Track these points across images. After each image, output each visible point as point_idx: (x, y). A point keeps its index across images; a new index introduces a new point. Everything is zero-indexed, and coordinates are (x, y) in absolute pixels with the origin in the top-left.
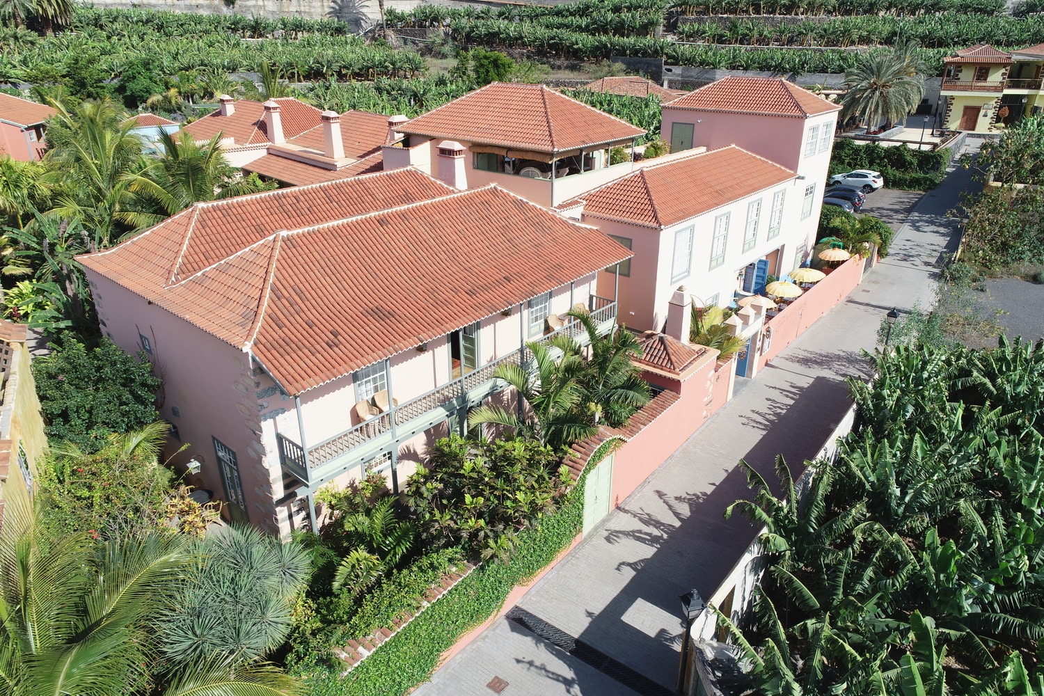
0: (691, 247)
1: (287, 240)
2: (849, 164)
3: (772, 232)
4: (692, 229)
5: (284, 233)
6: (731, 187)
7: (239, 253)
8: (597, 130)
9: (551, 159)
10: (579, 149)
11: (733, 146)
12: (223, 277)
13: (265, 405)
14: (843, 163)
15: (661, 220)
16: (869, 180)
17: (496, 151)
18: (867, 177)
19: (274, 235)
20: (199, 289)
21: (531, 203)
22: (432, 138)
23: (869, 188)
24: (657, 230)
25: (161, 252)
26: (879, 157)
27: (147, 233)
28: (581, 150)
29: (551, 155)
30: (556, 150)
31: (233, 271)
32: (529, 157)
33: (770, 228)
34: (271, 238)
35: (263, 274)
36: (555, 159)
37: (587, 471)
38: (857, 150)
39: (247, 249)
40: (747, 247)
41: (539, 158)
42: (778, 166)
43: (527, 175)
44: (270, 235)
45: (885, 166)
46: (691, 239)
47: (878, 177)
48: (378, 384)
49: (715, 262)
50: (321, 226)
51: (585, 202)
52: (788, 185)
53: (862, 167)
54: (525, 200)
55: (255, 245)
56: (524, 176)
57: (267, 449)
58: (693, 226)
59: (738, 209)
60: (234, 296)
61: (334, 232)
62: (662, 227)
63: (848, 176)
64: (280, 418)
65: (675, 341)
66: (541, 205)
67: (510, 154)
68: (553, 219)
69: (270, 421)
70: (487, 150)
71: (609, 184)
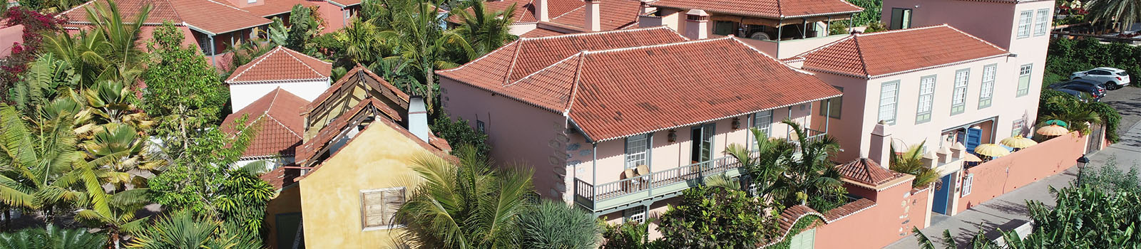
0: (896, 99)
1: (587, 57)
2: (1093, 63)
3: (983, 102)
4: (897, 83)
5: (586, 52)
6: (939, 55)
7: (555, 65)
8: (818, 5)
9: (778, 24)
10: (801, 18)
11: (946, 25)
12: (544, 79)
13: (570, 155)
14: (1086, 61)
15: (868, 72)
16: (1113, 76)
17: (733, 20)
18: (1111, 74)
19: (580, 53)
20: (527, 86)
21: (760, 52)
22: (679, 10)
23: (1112, 85)
24: (865, 79)
25: (497, 67)
26: (1126, 56)
27: (485, 57)
28: (804, 19)
29: (778, 21)
30: (782, 16)
31: (551, 75)
32: (759, 23)
33: (980, 98)
34: (578, 55)
35: (573, 75)
36: (781, 25)
37: (793, 233)
38: (1101, 50)
39: (560, 62)
40: (955, 110)
41: (767, 24)
42: (990, 44)
43: (757, 38)
44: (577, 53)
45: (1134, 65)
46: (897, 92)
47: (1123, 74)
48: (640, 160)
49: (922, 117)
50: (609, 51)
51: (804, 59)
52: (1000, 61)
53: (1107, 65)
54: (755, 49)
55: (566, 60)
56: (754, 38)
57: (567, 187)
58: (899, 81)
59: (945, 74)
60: (554, 88)
61: (617, 55)
62: (869, 76)
63: (1089, 73)
64: (578, 166)
65: (875, 163)
66: (768, 54)
67: (744, 22)
68: (777, 64)
69: (572, 167)
70: (726, 19)
71: (827, 46)
